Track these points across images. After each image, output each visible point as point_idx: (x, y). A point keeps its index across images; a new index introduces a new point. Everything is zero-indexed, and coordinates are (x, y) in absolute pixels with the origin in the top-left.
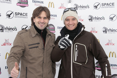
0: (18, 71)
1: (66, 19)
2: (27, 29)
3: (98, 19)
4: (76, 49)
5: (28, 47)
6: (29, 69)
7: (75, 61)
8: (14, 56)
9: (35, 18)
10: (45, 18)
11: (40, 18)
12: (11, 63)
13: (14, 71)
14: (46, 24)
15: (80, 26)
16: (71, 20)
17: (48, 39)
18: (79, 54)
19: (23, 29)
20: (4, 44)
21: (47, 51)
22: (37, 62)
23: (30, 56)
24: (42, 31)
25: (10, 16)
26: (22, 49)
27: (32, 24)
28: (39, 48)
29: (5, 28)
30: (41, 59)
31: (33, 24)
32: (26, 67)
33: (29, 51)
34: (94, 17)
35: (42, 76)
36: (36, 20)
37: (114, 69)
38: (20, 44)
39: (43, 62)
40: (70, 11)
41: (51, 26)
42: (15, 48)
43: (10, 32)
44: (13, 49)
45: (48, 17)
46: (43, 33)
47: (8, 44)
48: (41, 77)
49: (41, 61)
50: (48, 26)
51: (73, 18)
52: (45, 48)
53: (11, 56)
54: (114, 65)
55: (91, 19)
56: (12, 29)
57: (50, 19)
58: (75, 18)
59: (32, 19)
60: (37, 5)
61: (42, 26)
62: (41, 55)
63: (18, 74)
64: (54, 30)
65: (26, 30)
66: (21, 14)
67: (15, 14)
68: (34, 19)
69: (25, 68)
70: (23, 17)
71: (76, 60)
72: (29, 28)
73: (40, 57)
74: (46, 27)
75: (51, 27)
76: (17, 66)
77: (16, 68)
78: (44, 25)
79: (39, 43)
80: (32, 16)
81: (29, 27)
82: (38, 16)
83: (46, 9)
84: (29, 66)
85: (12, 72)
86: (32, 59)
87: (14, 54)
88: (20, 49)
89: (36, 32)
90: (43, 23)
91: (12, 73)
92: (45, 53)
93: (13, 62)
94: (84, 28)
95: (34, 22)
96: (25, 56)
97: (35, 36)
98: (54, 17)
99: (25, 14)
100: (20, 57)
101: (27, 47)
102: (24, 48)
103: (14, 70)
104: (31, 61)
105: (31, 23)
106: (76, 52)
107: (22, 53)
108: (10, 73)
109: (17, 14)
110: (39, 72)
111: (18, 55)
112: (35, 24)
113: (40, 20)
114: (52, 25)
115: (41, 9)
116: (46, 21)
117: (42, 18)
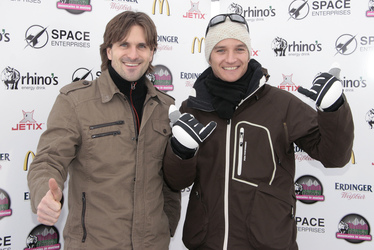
0: (59, 205)
1: (215, 48)
2: (88, 79)
3: (301, 48)
4: (241, 140)
5: (88, 133)
6: (91, 199)
7: (236, 176)
8: (48, 161)
9: (110, 46)
10: (140, 46)
11: (126, 45)
12: (39, 180)
13: (45, 203)
14: (144, 64)
15: (254, 70)
16: (231, 51)
17: (149, 110)
18: (249, 154)
19: (77, 79)
20: (21, 127)
21: (146, 145)
22: (116, 179)
23: (95, 158)
24: (133, 87)
25: (38, 39)
26: (73, 139)
27: (102, 66)
28: (122, 135)
29: (23, 78)
30: (128, 169)
31: (107, 64)
32: (84, 194)
33: (92, 144)
34: (290, 43)
35: (132, 220)
36: (116, 53)
37: (350, 197)
38: (65, 124)
39: (132, 178)
40: (228, 23)
41: (161, 71)
42: (53, 134)
43: (38, 88)
44: (46, 138)
45: (152, 42)
46: (137, 93)
47: (32, 127)
48: (128, 223)
49: (128, 176)
50: (150, 69)
51: (239, 43)
52: (140, 138)
53: (39, 158)
54: (350, 187)
55: (281, 50)
56: (44, 81)
57: (155, 50)
58: (244, 45)
59: (104, 51)
60: (119, 8)
61: (132, 71)
62: (127, 157)
63: (58, 214)
64: (171, 84)
65: (87, 83)
66: (70, 35)
67: (51, 34)
68: (108, 49)
69: (81, 197)
70: (75, 44)
71: (239, 173)
72: (95, 77)
73: (124, 163)
74: (146, 73)
75: (161, 73)
76: (54, 190)
77: (51, 197)
78: (140, 67)
79: (122, 123)
80: (102, 42)
81: (94, 73)
82: (119, 40)
83: (142, 18)
84: (90, 188)
85: (40, 206)
86: (100, 170)
87: (49, 152)
88: (67, 137)
89: (114, 89)
90: (135, 60)
91: (41, 210)
92: (140, 152)
93: (43, 178)
94: (268, 77)
95: (110, 57)
96: (81, 160)
97: (110, 101)
98: (170, 44)
99: (82, 36)
100: (67, 163)
101: (86, 132)
102: (78, 136)
103: (48, 202)
104: (97, 175)
105: (100, 63)
106: (241, 148)
107: (74, 150)
108: (35, 210)
109: (58, 34)
110: (119, 208)
111: (62, 157)
112: (113, 64)
113: (128, 51)
114: (164, 68)
115: (127, 19)
116: (145, 54)
117: (134, 47)
